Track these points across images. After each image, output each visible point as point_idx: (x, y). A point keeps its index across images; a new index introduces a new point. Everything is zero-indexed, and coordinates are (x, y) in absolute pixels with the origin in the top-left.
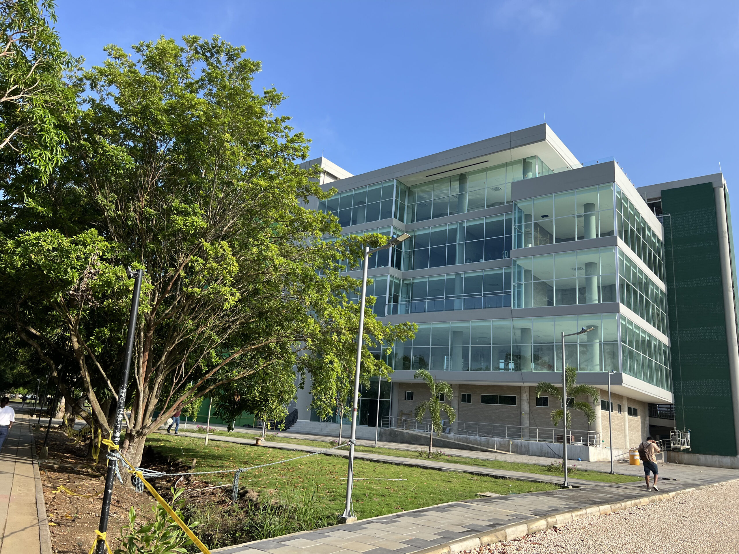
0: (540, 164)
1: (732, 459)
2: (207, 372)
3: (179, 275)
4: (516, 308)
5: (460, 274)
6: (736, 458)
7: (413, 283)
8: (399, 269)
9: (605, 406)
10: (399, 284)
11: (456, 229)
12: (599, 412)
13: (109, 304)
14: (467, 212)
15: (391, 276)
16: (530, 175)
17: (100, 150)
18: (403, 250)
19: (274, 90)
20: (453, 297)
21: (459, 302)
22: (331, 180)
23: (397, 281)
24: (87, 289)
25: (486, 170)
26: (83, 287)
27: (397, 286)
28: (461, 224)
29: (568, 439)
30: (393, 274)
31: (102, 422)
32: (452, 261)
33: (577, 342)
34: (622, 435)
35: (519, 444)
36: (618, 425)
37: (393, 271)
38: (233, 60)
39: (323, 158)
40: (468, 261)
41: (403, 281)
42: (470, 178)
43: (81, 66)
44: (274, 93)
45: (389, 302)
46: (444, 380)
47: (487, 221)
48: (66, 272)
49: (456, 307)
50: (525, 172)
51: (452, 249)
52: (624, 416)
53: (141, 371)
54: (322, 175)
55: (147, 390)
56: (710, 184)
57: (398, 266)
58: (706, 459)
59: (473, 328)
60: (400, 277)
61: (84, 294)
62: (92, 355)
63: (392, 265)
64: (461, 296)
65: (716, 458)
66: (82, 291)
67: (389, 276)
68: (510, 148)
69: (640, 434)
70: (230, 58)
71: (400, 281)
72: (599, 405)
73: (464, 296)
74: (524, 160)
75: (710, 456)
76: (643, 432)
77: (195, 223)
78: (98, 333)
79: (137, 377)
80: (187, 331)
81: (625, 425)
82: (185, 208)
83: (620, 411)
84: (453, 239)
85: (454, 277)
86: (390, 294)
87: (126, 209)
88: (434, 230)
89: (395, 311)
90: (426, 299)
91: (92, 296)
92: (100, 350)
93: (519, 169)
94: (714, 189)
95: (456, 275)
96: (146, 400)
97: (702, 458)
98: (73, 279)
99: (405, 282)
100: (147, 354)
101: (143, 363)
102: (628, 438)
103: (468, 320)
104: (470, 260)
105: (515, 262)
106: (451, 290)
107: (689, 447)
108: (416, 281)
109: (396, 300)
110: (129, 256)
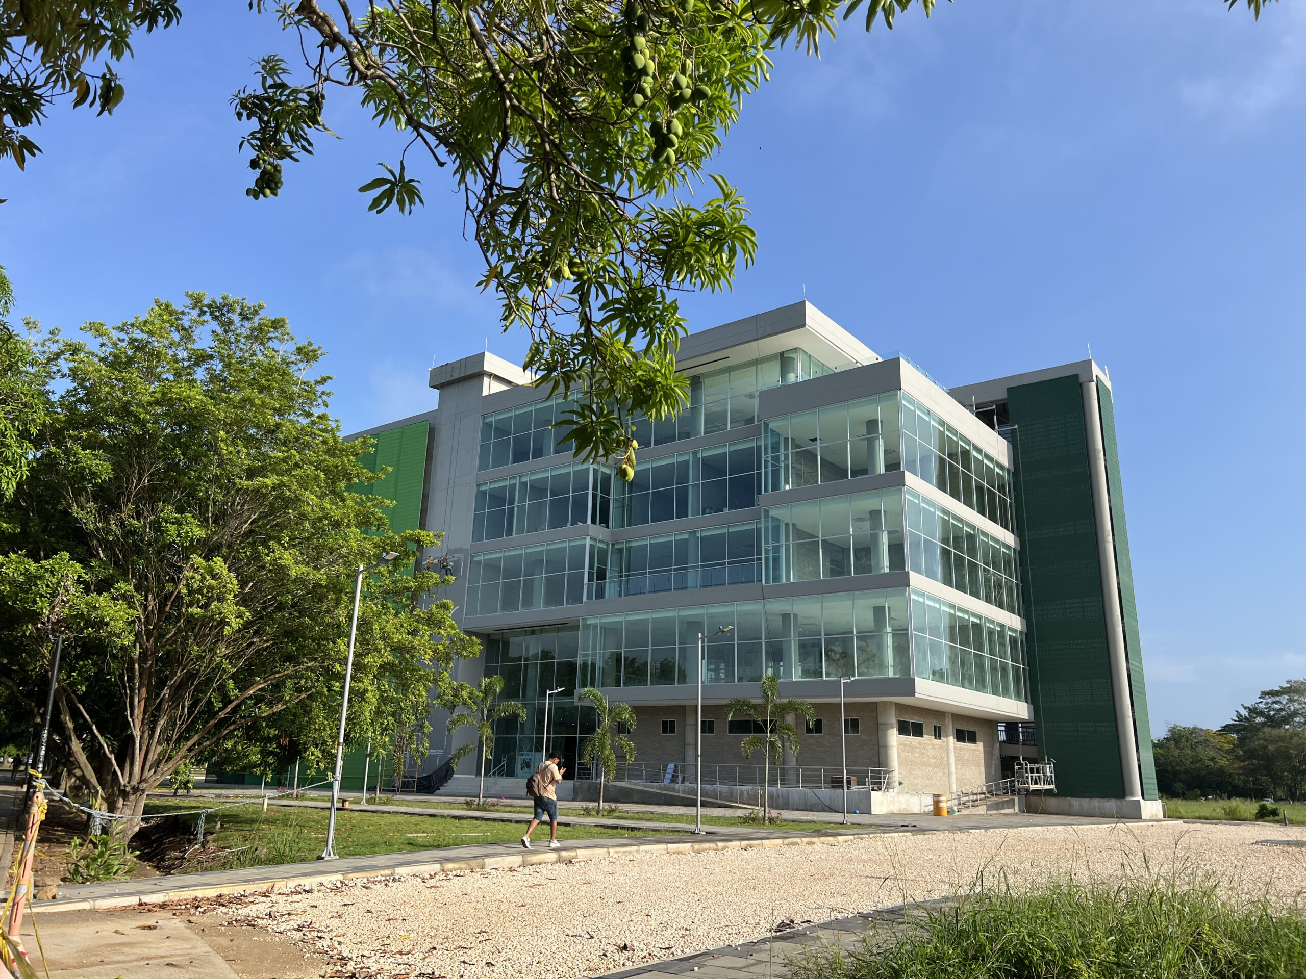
0: (807, 359)
1: (1118, 802)
2: (221, 710)
3: (179, 592)
4: (771, 584)
5: (695, 532)
6: (1124, 802)
7: (629, 549)
8: (607, 527)
9: (904, 729)
10: (607, 550)
11: (687, 461)
12: (894, 738)
13: (89, 634)
14: (703, 434)
15: (591, 538)
16: (791, 378)
17: (72, 459)
18: (612, 497)
19: (310, 344)
20: (686, 568)
21: (694, 576)
22: (503, 387)
23: (604, 546)
24: (58, 621)
25: (729, 370)
26: (53, 618)
27: (603, 554)
28: (695, 453)
29: (849, 782)
30: (594, 536)
31: (88, 777)
32: (683, 512)
33: (852, 632)
34: (944, 774)
35: (775, 794)
36: (934, 758)
37: (597, 531)
38: (248, 319)
39: (487, 353)
40: (707, 511)
41: (613, 545)
42: (706, 382)
43: (56, 338)
44: (311, 348)
45: (591, 579)
46: (623, 701)
47: (733, 448)
48: (34, 602)
49: (690, 582)
50: (784, 374)
51: (683, 493)
52: (947, 742)
53: (136, 711)
54: (486, 380)
55: (146, 734)
56: (1076, 377)
57: (604, 520)
58: (1081, 805)
59: (711, 616)
60: (608, 539)
61: (55, 627)
62: (73, 696)
63: (594, 521)
64: (697, 567)
65: (1096, 803)
66: (53, 623)
67: (588, 538)
68: (757, 339)
69: (983, 769)
70: (245, 317)
71: (608, 544)
72: (892, 727)
73: (702, 566)
74: (782, 354)
75: (1087, 800)
76: (987, 766)
77: (190, 534)
78: (81, 667)
79: (130, 719)
80: (192, 660)
81: (948, 757)
82: (176, 518)
83: (938, 734)
84: (683, 478)
85: (686, 536)
86: (591, 566)
87: (107, 521)
88: (656, 464)
89: (600, 594)
90: (646, 573)
91: (66, 627)
92: (84, 689)
93: (776, 366)
94: (1081, 385)
95: (690, 533)
96: (144, 748)
97: (1076, 803)
98: (42, 609)
99: (616, 547)
100: (144, 690)
101: (139, 702)
102: (954, 777)
103: (701, 604)
104: (711, 509)
105: (767, 512)
106: (682, 559)
107: (1053, 787)
108: (634, 544)
109: (602, 575)
110: (112, 576)
